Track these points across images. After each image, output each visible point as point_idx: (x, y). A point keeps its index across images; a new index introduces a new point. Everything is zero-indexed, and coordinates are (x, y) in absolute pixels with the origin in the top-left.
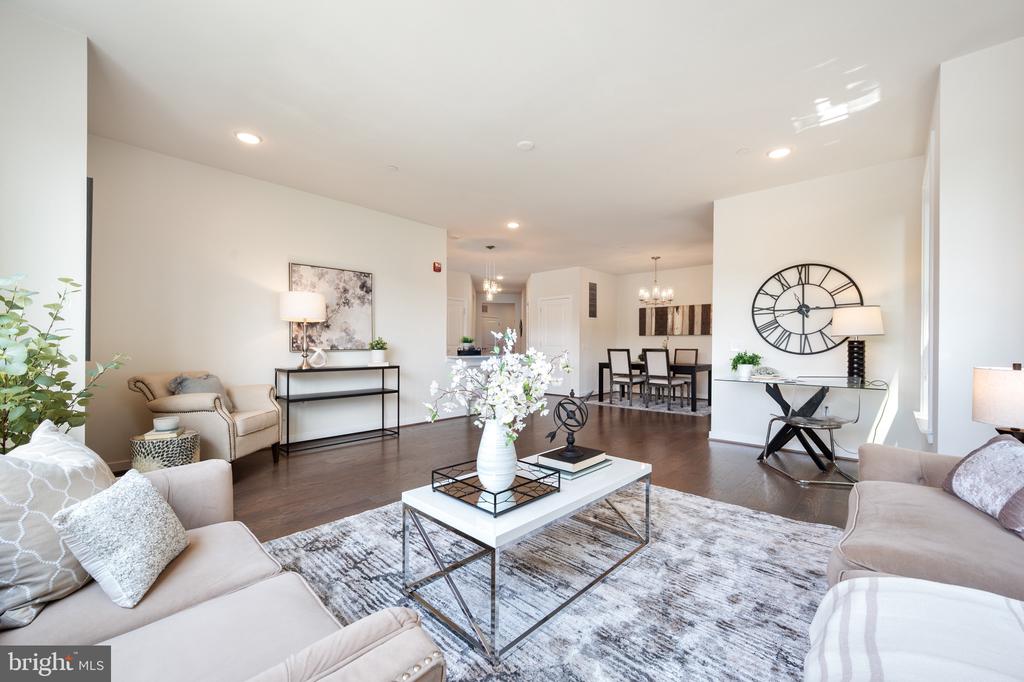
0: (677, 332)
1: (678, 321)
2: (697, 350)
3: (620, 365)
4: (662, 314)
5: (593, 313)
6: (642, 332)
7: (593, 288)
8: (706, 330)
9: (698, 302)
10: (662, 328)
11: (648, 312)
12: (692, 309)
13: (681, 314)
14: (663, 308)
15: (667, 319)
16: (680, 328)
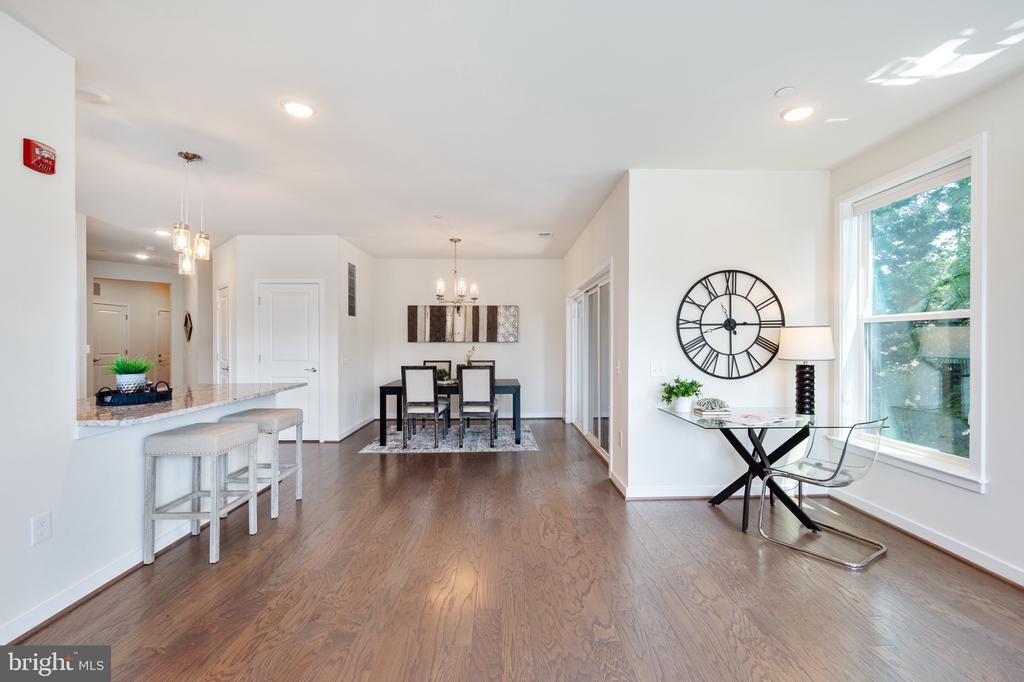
0: (458, 338)
1: (458, 324)
4: (438, 315)
5: (352, 312)
6: (412, 337)
7: (352, 273)
8: (492, 337)
9: (484, 304)
10: (438, 334)
11: (420, 311)
12: (476, 309)
13: (462, 314)
14: (440, 307)
15: (445, 321)
16: (462, 333)
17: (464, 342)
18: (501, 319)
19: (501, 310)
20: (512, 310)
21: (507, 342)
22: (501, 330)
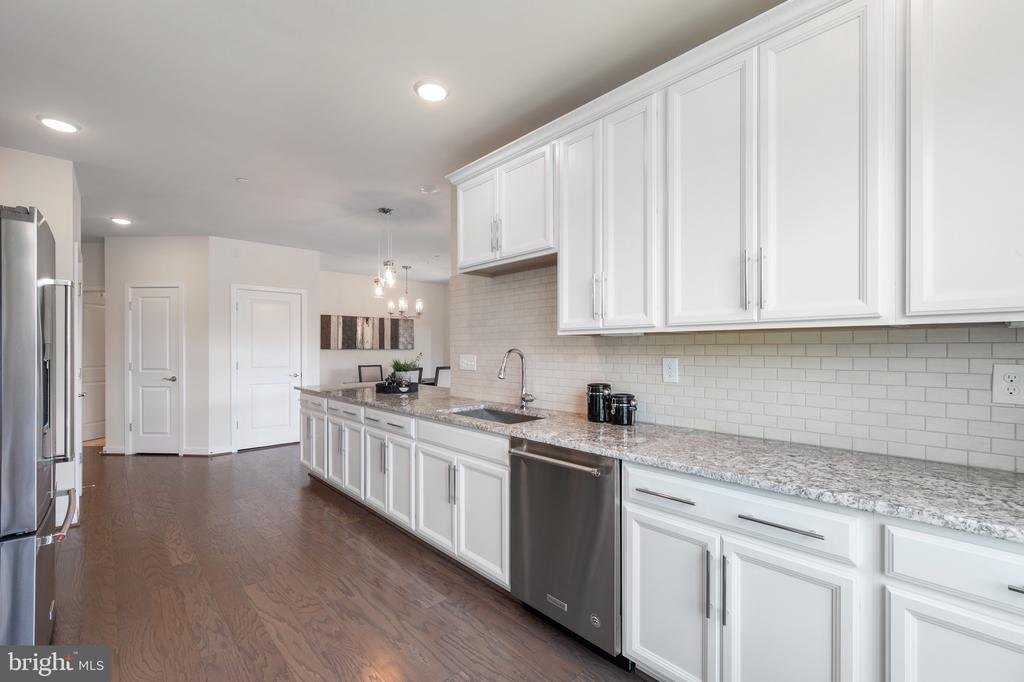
0: (367, 345)
8: (395, 344)
9: (387, 317)
11: (334, 320)
12: (382, 321)
13: (371, 325)
14: (352, 318)
15: (356, 331)
16: (370, 341)
17: (372, 349)
20: (409, 323)
21: (406, 349)
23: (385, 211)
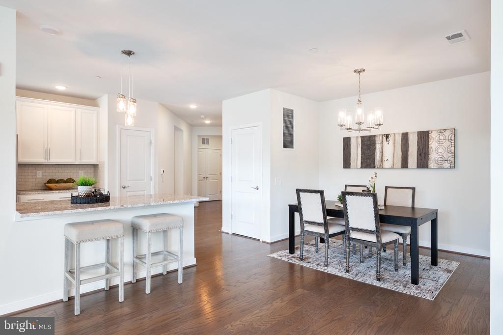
0: (387, 164)
1: (388, 152)
2: (414, 189)
3: (312, 211)
4: (369, 144)
5: (288, 143)
6: (347, 164)
7: (288, 115)
8: (423, 162)
9: (413, 130)
10: (369, 161)
11: (353, 142)
12: (405, 136)
13: (391, 142)
14: (370, 137)
15: (374, 149)
16: (391, 160)
18: (433, 145)
19: (433, 135)
20: (447, 133)
21: (441, 168)
22: (433, 156)
23: (129, 53)
